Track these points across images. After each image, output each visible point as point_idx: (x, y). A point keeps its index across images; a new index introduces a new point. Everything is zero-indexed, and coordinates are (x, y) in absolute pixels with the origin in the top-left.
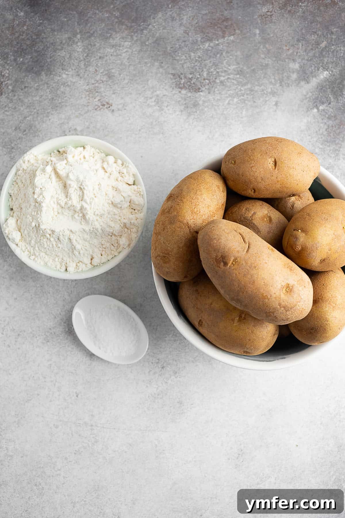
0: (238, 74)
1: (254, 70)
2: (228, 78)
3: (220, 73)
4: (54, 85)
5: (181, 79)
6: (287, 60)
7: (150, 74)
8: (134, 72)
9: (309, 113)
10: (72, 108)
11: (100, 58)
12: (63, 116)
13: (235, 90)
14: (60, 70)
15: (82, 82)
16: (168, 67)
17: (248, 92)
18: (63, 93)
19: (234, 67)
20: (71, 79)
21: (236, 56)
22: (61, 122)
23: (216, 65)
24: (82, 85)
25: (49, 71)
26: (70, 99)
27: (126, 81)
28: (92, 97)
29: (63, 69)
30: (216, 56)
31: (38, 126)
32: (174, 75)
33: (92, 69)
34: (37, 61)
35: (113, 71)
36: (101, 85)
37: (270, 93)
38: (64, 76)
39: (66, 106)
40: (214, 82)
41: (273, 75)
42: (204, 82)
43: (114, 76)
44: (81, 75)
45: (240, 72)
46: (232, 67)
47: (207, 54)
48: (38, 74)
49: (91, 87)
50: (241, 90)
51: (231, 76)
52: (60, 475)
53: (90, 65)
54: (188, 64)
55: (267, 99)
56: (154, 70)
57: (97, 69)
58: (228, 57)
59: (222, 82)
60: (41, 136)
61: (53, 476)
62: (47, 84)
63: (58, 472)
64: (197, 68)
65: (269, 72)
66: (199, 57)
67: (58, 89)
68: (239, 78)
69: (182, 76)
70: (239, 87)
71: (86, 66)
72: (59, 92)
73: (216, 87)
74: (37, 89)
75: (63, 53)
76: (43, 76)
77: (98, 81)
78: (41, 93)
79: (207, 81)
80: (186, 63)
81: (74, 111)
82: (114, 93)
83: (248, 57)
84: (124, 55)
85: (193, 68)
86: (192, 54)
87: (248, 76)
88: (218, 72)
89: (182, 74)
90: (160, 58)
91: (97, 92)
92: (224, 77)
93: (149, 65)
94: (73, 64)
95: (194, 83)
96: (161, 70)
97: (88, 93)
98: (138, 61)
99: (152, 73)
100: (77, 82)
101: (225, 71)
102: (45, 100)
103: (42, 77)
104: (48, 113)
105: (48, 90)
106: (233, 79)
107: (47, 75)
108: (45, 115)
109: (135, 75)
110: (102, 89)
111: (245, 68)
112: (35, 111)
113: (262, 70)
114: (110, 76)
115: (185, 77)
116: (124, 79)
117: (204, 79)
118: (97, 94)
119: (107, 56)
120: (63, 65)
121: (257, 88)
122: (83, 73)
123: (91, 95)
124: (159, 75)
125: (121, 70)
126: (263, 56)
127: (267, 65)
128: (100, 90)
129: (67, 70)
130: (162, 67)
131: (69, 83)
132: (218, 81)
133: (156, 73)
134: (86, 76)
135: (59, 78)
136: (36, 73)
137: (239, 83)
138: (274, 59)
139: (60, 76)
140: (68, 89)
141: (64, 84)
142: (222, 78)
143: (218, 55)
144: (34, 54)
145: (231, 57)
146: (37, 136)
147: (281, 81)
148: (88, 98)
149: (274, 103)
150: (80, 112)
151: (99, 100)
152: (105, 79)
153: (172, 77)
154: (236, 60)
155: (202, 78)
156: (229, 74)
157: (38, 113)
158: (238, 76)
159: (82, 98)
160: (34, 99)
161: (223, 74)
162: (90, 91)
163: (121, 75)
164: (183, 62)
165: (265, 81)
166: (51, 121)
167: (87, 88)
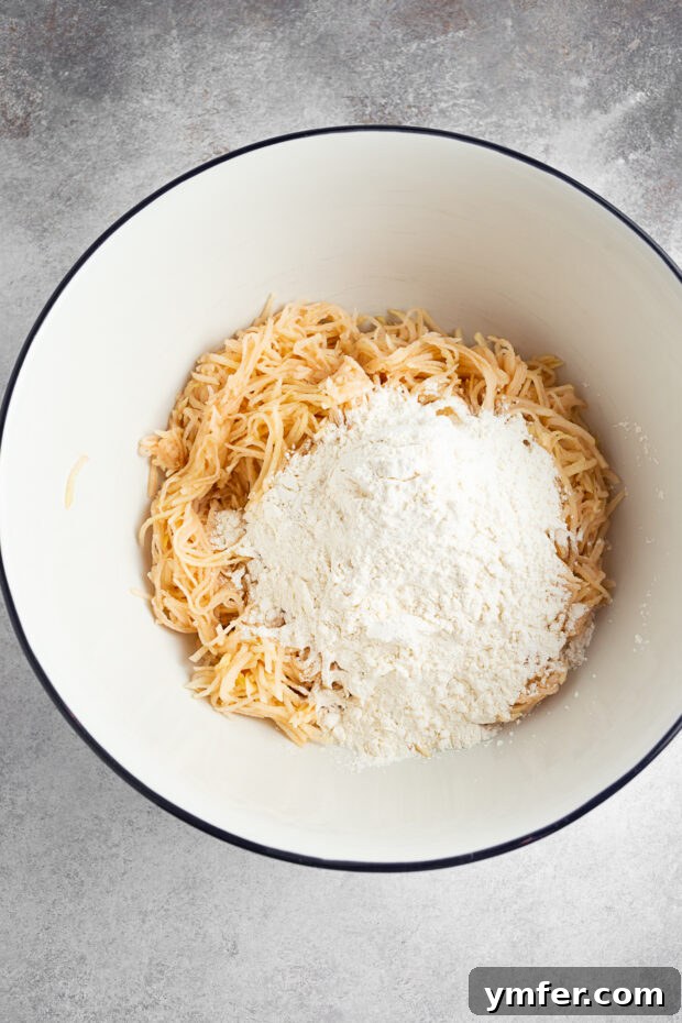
0: (473, 97)
1: (502, 90)
2: (455, 105)
3: (439, 96)
4: (126, 117)
5: (366, 106)
6: (565, 73)
7: (308, 98)
8: (278, 95)
9: (608, 166)
10: (159, 158)
11: (213, 70)
12: (143, 173)
13: (468, 125)
14: (140, 92)
15: (179, 112)
16: (341, 85)
17: (493, 129)
18: (143, 131)
19: (466, 84)
20: (158, 107)
21: (470, 65)
22: (137, 184)
23: (430, 81)
24: (178, 116)
25: (118, 94)
26: (155, 143)
27: (262, 111)
28: (198, 139)
29: (143, 91)
30: (431, 66)
31: (94, 191)
32: (352, 99)
33: (197, 89)
34: (96, 75)
35: (237, 92)
36: (215, 118)
37: (535, 131)
38: (146, 102)
39: (148, 155)
40: (428, 111)
41: (540, 98)
42: (409, 110)
43: (239, 101)
44: (178, 101)
45: (477, 94)
46: (462, 85)
47: (414, 63)
48: (97, 98)
49: (196, 120)
50: (478, 126)
51: (461, 101)
52: (117, 856)
53: (193, 83)
54: (379, 81)
55: (528, 141)
56: (315, 91)
57: (208, 90)
58: (454, 67)
59: (442, 112)
60: (100, 208)
61: (102, 858)
62: (114, 116)
63: (114, 850)
64: (396, 86)
65: (532, 92)
66: (400, 68)
67: (133, 125)
68: (475, 104)
69: (367, 101)
70: (476, 121)
71: (188, 84)
72: (134, 130)
73: (432, 121)
74: (95, 125)
75: (144, 62)
76: (107, 102)
77: (208, 111)
78: (101, 132)
79: (413, 109)
80: (373, 78)
81: (163, 164)
82: (239, 132)
83: (492, 67)
84: (258, 64)
85: (387, 87)
86: (387, 63)
87: (491, 100)
88: (435, 94)
89: (367, 97)
90: (325, 70)
91: (207, 130)
92: (446, 102)
93: (305, 82)
94: (163, 81)
95: (390, 114)
96: (328, 90)
97: (189, 132)
98: (285, 74)
99: (311, 95)
100: (169, 113)
101: (449, 92)
102: (109, 144)
103: (104, 104)
104: (114, 167)
105: (114, 128)
106: (464, 106)
107: (113, 101)
108: (107, 171)
109: (278, 101)
110: (217, 125)
111: (486, 86)
112: (90, 163)
113: (518, 89)
114: (232, 102)
115: (373, 103)
116: (258, 107)
117: (410, 107)
118: (206, 133)
119: (226, 66)
120: (143, 82)
121: (508, 122)
122: (181, 97)
123: (195, 136)
124: (324, 99)
125: (254, 91)
126: (519, 65)
127: (528, 81)
128: (213, 127)
129: (151, 91)
130: (330, 86)
131: (155, 115)
132: (434, 109)
133: (320, 97)
134: (186, 101)
135: (134, 105)
136: (92, 97)
137: (475, 113)
138: (541, 70)
139: (138, 102)
140: (152, 124)
141: (144, 116)
142: (443, 105)
143: (436, 65)
144: (91, 63)
145: (459, 67)
146: (92, 209)
147: (555, 109)
148: (189, 140)
149: (542, 149)
150: (173, 165)
151: (210, 144)
152: (222, 107)
153: (348, 102)
154: (468, 72)
155: (406, 105)
156: (455, 98)
157: (94, 168)
158: (473, 101)
159: (178, 140)
160: (89, 142)
161: (445, 98)
162: (193, 128)
163: (254, 101)
164: (369, 76)
165: (525, 109)
166: (119, 182)
167: (188, 122)
